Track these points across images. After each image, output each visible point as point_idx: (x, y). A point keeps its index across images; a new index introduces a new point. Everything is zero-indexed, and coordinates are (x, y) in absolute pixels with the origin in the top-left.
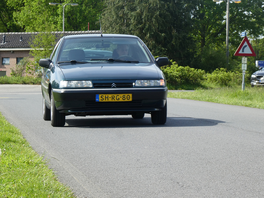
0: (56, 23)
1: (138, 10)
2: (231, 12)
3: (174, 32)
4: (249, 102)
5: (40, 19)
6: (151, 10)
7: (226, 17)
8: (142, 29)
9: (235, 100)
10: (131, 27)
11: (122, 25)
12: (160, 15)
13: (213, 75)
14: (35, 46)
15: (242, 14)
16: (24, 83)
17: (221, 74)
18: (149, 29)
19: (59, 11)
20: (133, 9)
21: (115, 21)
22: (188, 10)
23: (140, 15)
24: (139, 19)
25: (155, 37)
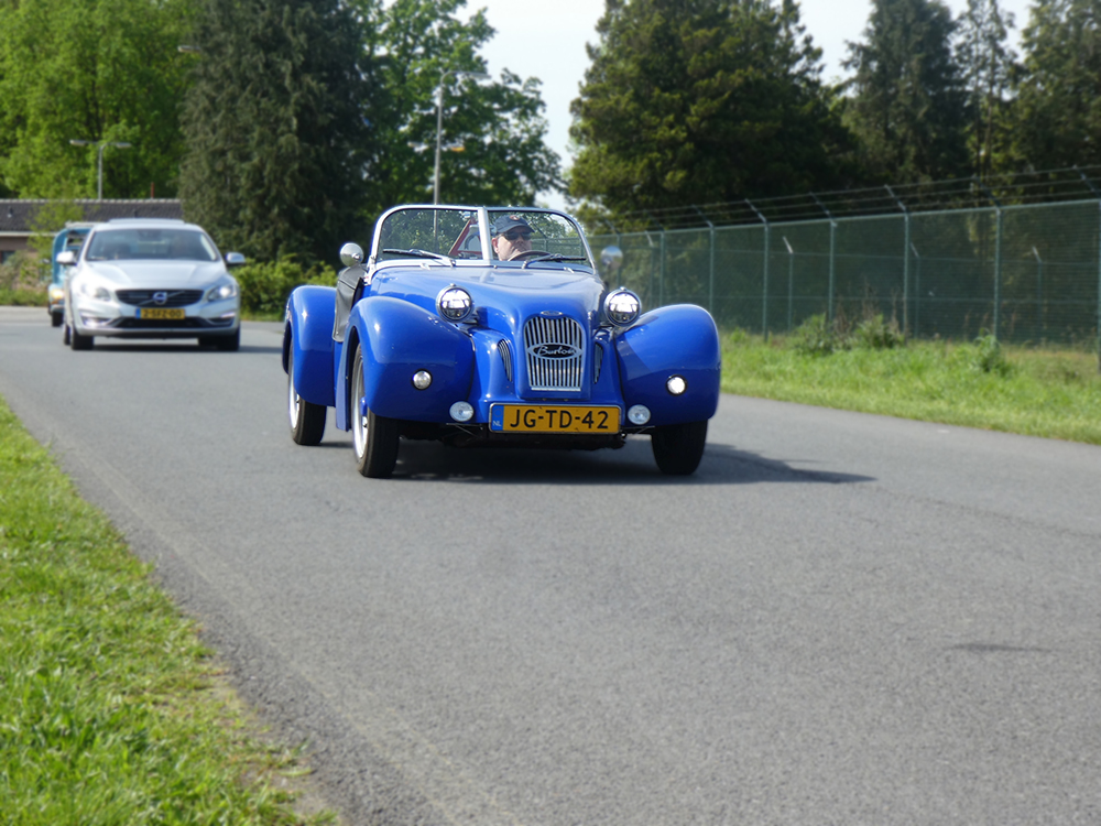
0: (83, 182)
1: (256, 160)
2: (444, 168)
3: (329, 205)
5: (50, 172)
6: (282, 161)
7: (435, 178)
8: (262, 199)
10: (241, 193)
11: (222, 188)
12: (301, 170)
14: (39, 228)
15: (465, 175)
16: (16, 303)
18: (278, 199)
19: (90, 158)
20: (245, 157)
21: (208, 180)
22: (358, 160)
23: (259, 170)
24: (257, 178)
25: (289, 214)
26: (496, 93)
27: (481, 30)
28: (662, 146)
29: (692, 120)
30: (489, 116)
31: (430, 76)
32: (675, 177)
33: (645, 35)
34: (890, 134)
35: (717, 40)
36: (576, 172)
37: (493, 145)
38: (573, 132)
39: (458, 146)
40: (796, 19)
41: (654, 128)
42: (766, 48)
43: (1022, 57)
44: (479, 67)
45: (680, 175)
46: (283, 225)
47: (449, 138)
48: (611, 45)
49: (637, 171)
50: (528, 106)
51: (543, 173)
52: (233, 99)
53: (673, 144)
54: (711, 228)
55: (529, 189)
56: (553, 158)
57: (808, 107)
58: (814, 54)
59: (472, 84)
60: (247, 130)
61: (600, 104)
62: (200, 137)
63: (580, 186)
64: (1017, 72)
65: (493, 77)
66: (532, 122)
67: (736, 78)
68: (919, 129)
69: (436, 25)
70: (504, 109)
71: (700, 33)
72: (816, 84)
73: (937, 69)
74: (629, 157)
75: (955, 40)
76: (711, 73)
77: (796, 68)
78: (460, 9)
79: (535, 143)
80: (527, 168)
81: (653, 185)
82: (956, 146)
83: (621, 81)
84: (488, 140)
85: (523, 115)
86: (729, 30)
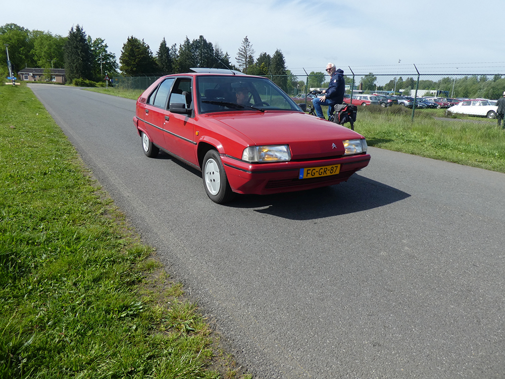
3: (86, 71)
4: (109, 93)
6: (80, 64)
7: (101, 67)
8: (77, 70)
9: (105, 92)
11: (71, 68)
13: (99, 83)
17: (101, 83)
18: (80, 70)
20: (74, 64)
23: (77, 65)
24: (76, 67)
25: (81, 72)
26: (109, 55)
27: (106, 46)
28: (132, 65)
30: (108, 58)
31: (100, 53)
32: (135, 69)
33: (129, 50)
34: (162, 64)
35: (139, 51)
37: (109, 62)
38: (120, 62)
40: (149, 48)
41: (131, 62)
42: (146, 52)
43: (179, 54)
44: (106, 52)
46: (80, 74)
47: (103, 61)
49: (130, 68)
50: (114, 57)
51: (116, 66)
52: (71, 55)
53: (134, 64)
56: (118, 64)
57: (151, 60)
58: (152, 53)
60: (74, 60)
62: (67, 60)
63: (121, 69)
64: (178, 56)
65: (108, 53)
67: (142, 56)
68: (166, 63)
69: (100, 45)
72: (152, 57)
73: (168, 56)
74: (128, 66)
75: (170, 52)
78: (103, 43)
80: (114, 65)
81: (132, 70)
82: (170, 66)
83: (126, 56)
85: (113, 58)
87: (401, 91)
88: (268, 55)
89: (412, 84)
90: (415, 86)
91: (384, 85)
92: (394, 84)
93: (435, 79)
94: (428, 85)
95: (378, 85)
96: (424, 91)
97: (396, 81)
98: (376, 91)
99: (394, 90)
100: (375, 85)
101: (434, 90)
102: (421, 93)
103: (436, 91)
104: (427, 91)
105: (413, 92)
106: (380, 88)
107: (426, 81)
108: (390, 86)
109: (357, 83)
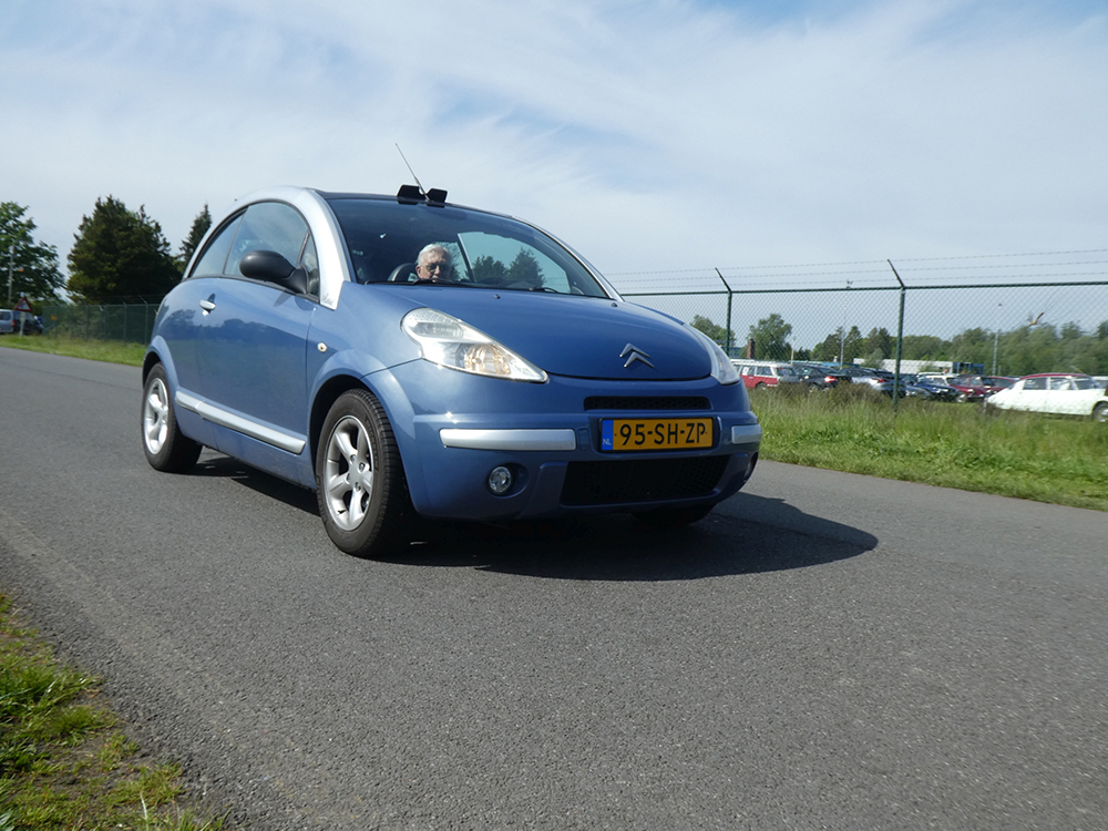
27: (31, 226)
28: (106, 273)
29: (118, 265)
32: (112, 286)
33: (99, 233)
36: (70, 281)
37: (36, 270)
38: (69, 267)
39: (21, 269)
40: (160, 231)
41: (103, 267)
45: (114, 285)
47: (17, 266)
48: (85, 235)
49: (96, 282)
51: (57, 282)
54: (125, 305)
55: (51, 287)
57: (164, 263)
58: (167, 244)
59: (26, 246)
61: (81, 256)
63: (71, 287)
66: (53, 262)
70: (41, 256)
71: (122, 233)
72: (167, 256)
74: (91, 277)
76: (126, 248)
77: (160, 249)
78: (21, 216)
79: (54, 270)
80: (51, 278)
84: (33, 268)
86: (133, 232)
87: (857, 361)
88: (498, 263)
89: (886, 345)
90: (894, 349)
91: (812, 348)
92: (839, 345)
93: (946, 335)
94: (927, 348)
95: (795, 347)
96: (917, 362)
97: (844, 337)
98: (792, 361)
99: (839, 360)
100: (789, 346)
101: (946, 360)
102: (910, 367)
103: (950, 364)
104: (923, 363)
105: (889, 365)
106: (802, 355)
107: (921, 339)
108: (830, 348)
109: (741, 341)
